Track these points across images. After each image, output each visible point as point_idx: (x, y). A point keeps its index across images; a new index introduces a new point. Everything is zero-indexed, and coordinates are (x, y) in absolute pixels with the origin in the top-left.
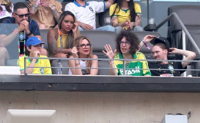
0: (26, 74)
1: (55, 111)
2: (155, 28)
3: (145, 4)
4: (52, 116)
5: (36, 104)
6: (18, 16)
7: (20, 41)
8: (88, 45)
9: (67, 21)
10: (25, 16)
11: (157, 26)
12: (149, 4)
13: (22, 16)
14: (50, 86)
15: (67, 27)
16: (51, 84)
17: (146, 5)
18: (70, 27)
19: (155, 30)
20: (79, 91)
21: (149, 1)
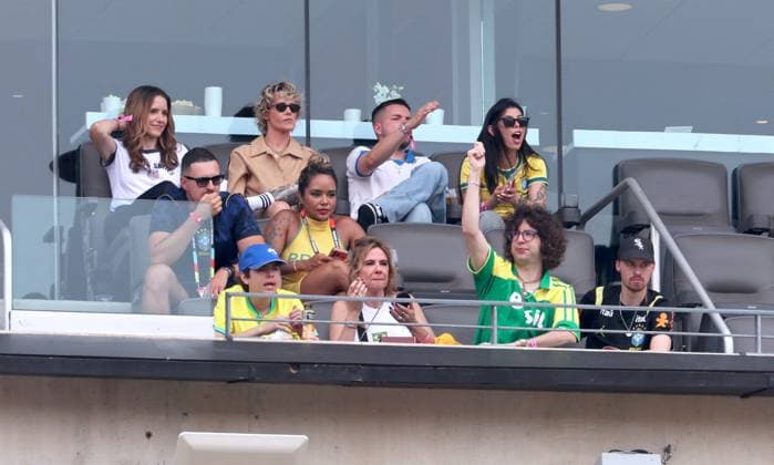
0: (229, 340)
1: (306, 437)
2: (577, 220)
3: (553, 153)
4: (297, 451)
5: (257, 417)
6: (193, 183)
7: (200, 254)
8: (383, 263)
9: (318, 193)
10: (213, 183)
11: (582, 213)
12: (564, 154)
13: (203, 181)
14: (293, 371)
15: (320, 207)
16: (296, 365)
17: (555, 157)
18: (328, 207)
19: (577, 224)
20: (373, 384)
21: (564, 148)
